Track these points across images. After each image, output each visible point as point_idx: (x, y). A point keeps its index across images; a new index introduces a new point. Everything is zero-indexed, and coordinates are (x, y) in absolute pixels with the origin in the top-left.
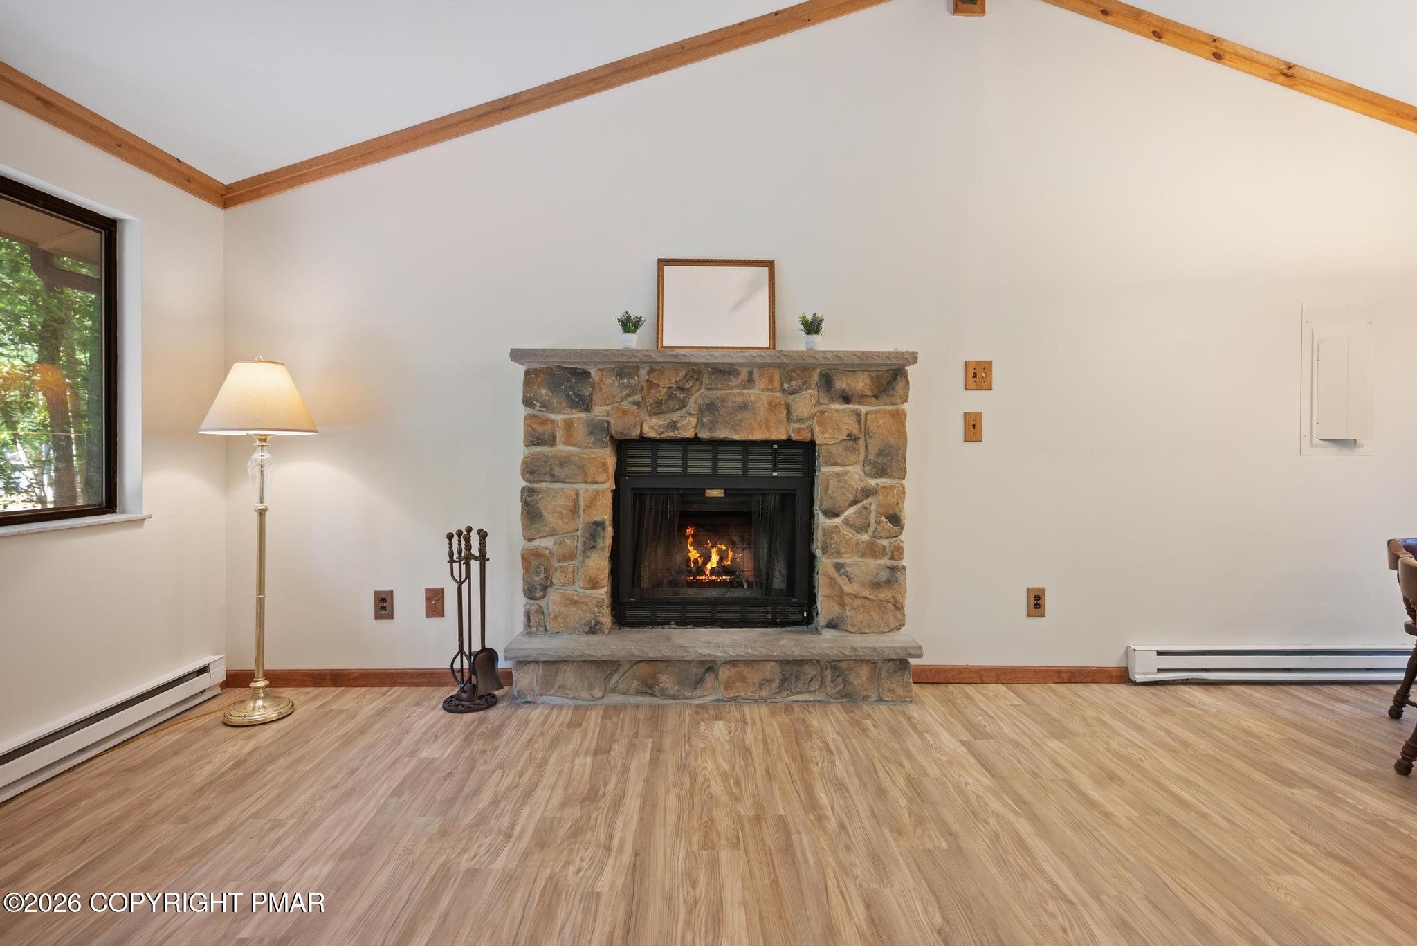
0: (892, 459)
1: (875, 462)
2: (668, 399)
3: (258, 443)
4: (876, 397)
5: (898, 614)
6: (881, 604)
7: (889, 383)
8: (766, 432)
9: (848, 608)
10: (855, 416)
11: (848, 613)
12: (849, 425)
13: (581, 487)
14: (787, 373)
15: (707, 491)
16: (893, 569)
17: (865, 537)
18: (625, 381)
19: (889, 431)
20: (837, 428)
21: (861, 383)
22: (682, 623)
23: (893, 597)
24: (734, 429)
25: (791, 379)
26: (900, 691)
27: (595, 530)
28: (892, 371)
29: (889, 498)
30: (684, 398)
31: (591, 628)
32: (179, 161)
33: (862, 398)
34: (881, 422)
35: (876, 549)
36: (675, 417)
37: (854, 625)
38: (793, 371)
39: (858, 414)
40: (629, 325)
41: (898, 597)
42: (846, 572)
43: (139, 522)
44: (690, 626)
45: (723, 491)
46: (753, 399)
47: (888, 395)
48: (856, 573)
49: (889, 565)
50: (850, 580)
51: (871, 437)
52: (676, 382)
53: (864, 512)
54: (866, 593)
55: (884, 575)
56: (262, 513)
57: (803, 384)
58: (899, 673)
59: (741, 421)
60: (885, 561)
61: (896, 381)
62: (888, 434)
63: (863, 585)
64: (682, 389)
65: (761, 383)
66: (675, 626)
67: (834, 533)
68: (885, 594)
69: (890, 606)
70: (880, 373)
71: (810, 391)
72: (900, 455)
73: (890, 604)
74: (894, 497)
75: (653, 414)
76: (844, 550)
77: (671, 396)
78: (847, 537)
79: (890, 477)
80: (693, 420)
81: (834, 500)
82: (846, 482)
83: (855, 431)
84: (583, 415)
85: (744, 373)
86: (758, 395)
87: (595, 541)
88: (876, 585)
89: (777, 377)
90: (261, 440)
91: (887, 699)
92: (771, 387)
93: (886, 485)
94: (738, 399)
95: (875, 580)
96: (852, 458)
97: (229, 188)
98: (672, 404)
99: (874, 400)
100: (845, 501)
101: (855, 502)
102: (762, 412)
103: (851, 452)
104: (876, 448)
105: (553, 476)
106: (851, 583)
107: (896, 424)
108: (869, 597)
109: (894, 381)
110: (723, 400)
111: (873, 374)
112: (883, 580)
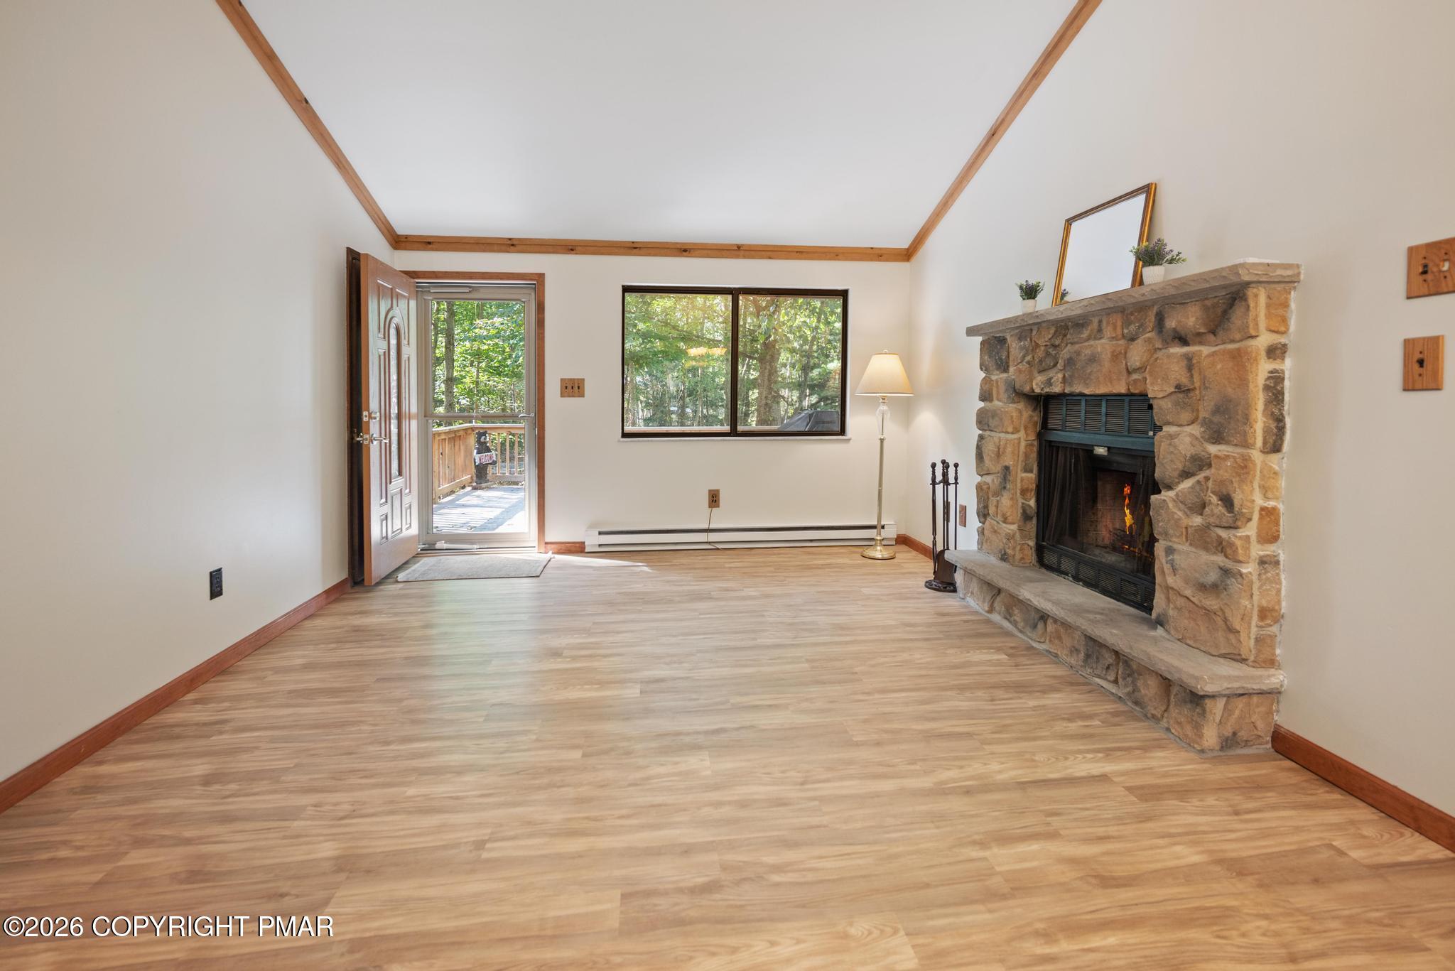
0: (1230, 418)
1: (1211, 421)
2: (1045, 357)
3: (881, 400)
4: (1214, 333)
5: (1231, 636)
6: (1208, 613)
7: (1225, 312)
8: (1109, 384)
9: (1172, 606)
10: (1185, 362)
11: (1171, 612)
12: (1177, 372)
13: (1002, 435)
14: (1127, 316)
15: (1096, 448)
16: (1226, 572)
17: (1197, 520)
18: (1022, 343)
19: (1228, 378)
20: (1166, 379)
21: (1190, 318)
22: (1076, 578)
23: (1221, 610)
24: (1087, 385)
25: (1130, 324)
26: (1189, 730)
27: (1006, 473)
28: (1230, 296)
29: (1221, 472)
30: (1056, 354)
31: (1002, 555)
32: (872, 248)
33: (1199, 338)
34: (1219, 366)
35: (1209, 540)
36: (1051, 373)
37: (1176, 629)
38: (1132, 314)
39: (1189, 359)
40: (1030, 292)
41: (1228, 613)
42: (1173, 560)
43: (849, 440)
44: (1081, 583)
45: (1106, 449)
46: (1099, 350)
47: (1223, 329)
48: (1182, 565)
49: (1222, 564)
50: (1174, 571)
51: (1206, 388)
52: (1050, 339)
53: (1198, 488)
54: (1188, 592)
55: (1213, 577)
56: (882, 441)
57: (1139, 327)
58: (1189, 706)
59: (1090, 374)
60: (1219, 559)
61: (1234, 308)
62: (1226, 383)
63: (1187, 581)
64: (1055, 346)
65: (1108, 332)
66: (1071, 579)
67: (1161, 508)
68: (1211, 603)
69: (1219, 620)
70: (1216, 300)
71: (1148, 335)
72: (1240, 412)
73: (1219, 618)
74: (1226, 471)
75: (1040, 372)
76: (1171, 532)
77: (1048, 354)
78: (1176, 516)
79: (1228, 443)
80: (1060, 375)
81: (1165, 467)
82: (1175, 447)
83: (1184, 380)
84: (1004, 375)
85: (1095, 321)
86: (1103, 346)
87: (1006, 483)
88: (1202, 587)
89: (1119, 323)
90: (884, 399)
91: (1173, 731)
92: (1114, 336)
93: (1220, 454)
94: (1088, 352)
95: (1202, 580)
96: (1185, 416)
97: (908, 250)
98: (1050, 362)
99: (1211, 337)
100: (1175, 470)
101: (1186, 474)
102: (1107, 365)
103: (1182, 408)
104: (1213, 403)
105: (988, 426)
106: (1175, 575)
107: (1236, 369)
108: (1192, 599)
109: (1231, 308)
110: (1078, 353)
111: (1208, 303)
112: (1210, 583)
